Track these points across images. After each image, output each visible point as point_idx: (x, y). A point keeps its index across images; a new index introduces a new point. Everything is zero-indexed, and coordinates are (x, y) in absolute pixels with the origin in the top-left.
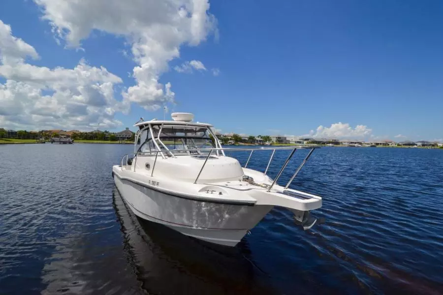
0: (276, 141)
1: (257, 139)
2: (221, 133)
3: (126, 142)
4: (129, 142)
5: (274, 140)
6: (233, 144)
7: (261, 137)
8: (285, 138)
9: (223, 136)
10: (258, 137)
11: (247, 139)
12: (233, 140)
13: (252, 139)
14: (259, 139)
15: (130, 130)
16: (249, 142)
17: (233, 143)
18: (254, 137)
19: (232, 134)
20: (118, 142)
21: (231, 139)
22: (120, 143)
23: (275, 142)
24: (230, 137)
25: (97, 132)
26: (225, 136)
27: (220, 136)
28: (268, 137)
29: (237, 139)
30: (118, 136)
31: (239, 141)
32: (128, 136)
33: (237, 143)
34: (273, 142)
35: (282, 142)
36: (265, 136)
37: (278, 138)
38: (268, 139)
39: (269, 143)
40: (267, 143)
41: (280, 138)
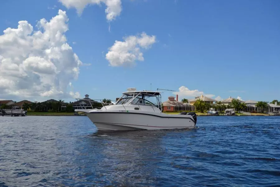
1: (272, 105)
2: (213, 99)
6: (233, 114)
7: (278, 103)
9: (216, 102)
10: (274, 102)
11: (254, 106)
12: (232, 108)
13: (264, 106)
14: (275, 105)
15: (89, 97)
16: (258, 111)
17: (233, 112)
18: (266, 103)
19: (230, 100)
21: (229, 107)
24: (227, 104)
25: (51, 102)
26: (220, 103)
27: (212, 102)
29: (239, 107)
30: (75, 106)
31: (242, 110)
32: (88, 106)
33: (238, 112)
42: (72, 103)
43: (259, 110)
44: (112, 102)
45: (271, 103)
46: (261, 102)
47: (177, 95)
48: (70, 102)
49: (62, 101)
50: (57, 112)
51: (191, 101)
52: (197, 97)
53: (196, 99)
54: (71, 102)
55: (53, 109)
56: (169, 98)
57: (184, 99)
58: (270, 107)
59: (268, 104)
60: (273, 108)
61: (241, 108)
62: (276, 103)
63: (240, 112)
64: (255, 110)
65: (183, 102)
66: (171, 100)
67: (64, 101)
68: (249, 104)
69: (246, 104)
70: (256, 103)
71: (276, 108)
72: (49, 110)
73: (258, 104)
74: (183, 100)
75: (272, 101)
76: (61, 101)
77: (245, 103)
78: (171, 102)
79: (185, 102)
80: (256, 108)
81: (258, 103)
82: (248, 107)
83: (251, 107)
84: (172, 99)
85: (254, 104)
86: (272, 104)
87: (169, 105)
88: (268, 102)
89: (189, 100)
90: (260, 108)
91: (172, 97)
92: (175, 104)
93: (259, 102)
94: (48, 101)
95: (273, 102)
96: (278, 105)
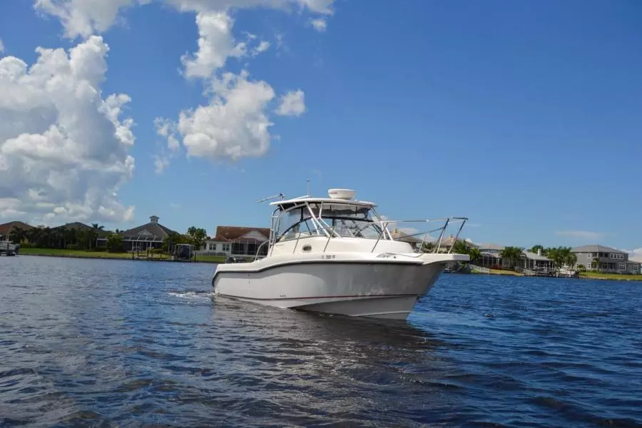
0: (593, 265)
1: (531, 256)
3: (150, 256)
4: (156, 256)
5: (586, 261)
7: (543, 252)
8: (626, 256)
10: (534, 250)
11: (497, 255)
14: (537, 256)
15: (159, 222)
16: (503, 265)
18: (519, 251)
19: (450, 241)
20: (129, 255)
22: (133, 259)
23: (589, 268)
24: (444, 250)
25: (76, 228)
28: (566, 252)
30: (128, 238)
32: (157, 239)
34: (581, 269)
35: (611, 268)
36: (554, 249)
37: (601, 254)
38: (566, 258)
39: (571, 270)
40: (565, 270)
41: (606, 255)
42: (122, 231)
43: (505, 264)
44: (208, 235)
45: (529, 251)
46: (511, 249)
48: (117, 231)
49: (99, 226)
50: (88, 249)
54: (120, 230)
55: (77, 245)
58: (528, 260)
59: (524, 252)
60: (532, 261)
62: (539, 251)
64: (498, 263)
67: (103, 227)
69: (482, 250)
71: (538, 262)
72: (70, 246)
73: (504, 251)
75: (531, 248)
76: (96, 226)
77: (479, 248)
80: (501, 260)
81: (504, 249)
83: (491, 258)
85: (497, 251)
86: (532, 253)
88: (524, 249)
90: (508, 260)
94: (67, 225)
95: (533, 249)
96: (542, 255)
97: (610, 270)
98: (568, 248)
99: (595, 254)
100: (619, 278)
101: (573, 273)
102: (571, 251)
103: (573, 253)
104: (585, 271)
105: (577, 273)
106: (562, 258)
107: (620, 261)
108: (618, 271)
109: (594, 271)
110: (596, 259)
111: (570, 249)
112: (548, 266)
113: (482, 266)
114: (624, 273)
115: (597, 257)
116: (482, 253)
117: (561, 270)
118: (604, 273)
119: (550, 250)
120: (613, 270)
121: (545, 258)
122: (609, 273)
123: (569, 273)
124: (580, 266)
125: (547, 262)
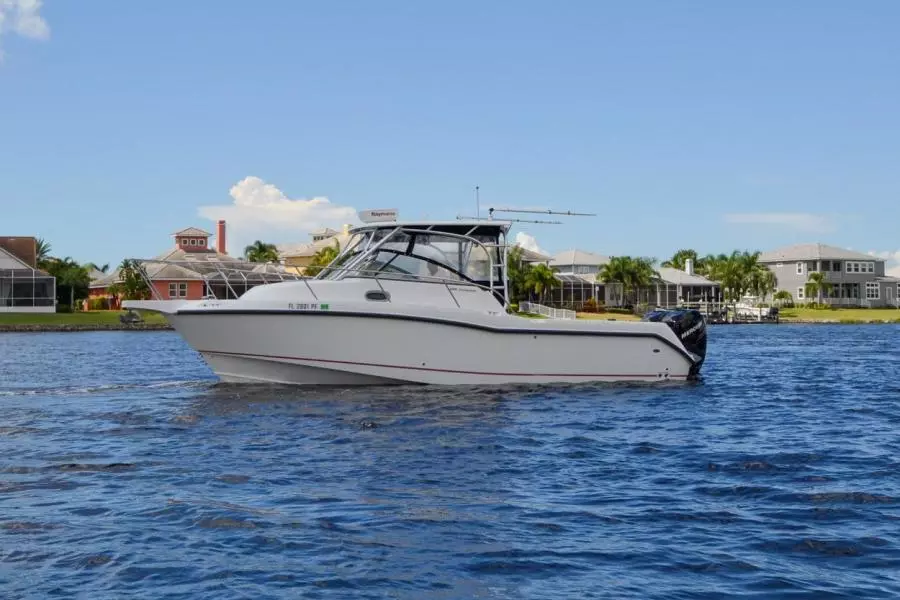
0: (810, 290)
1: (671, 276)
5: (794, 282)
7: (699, 265)
8: (880, 265)
10: (677, 262)
11: (592, 279)
13: (634, 276)
14: (685, 277)
16: (608, 302)
18: (643, 265)
23: (800, 299)
28: (750, 263)
29: (524, 281)
31: (536, 299)
33: (520, 310)
34: (783, 301)
35: (849, 296)
36: (723, 257)
37: (825, 264)
38: (749, 278)
39: (761, 306)
40: (748, 306)
41: (838, 265)
43: (612, 298)
45: (666, 264)
46: (625, 261)
47: (222, 224)
51: (292, 253)
52: (322, 232)
53: (320, 245)
56: (179, 238)
57: (258, 243)
58: (663, 286)
59: (656, 267)
60: (673, 287)
61: (533, 286)
62: (688, 264)
63: (526, 308)
64: (595, 298)
65: (252, 260)
66: (188, 250)
68: (568, 267)
69: (557, 268)
70: (601, 267)
71: (686, 288)
73: (608, 267)
74: (249, 249)
75: (669, 258)
77: (551, 263)
78: (192, 259)
79: (263, 261)
80: (602, 288)
81: (608, 263)
82: (566, 285)
83: (577, 285)
84: (192, 243)
85: (592, 267)
86: (672, 269)
87: (181, 274)
88: (654, 261)
89: (285, 250)
90: (620, 289)
91: (191, 233)
92: (208, 269)
93: (613, 259)
95: (675, 259)
96: (696, 273)
97: (847, 301)
98: (751, 254)
99: (812, 264)
100: (867, 316)
101: (765, 311)
102: (761, 259)
103: (765, 265)
104: (791, 306)
105: (774, 311)
106: (740, 277)
107: (868, 278)
108: (864, 302)
109: (811, 306)
110: (816, 277)
111: (757, 255)
112: (710, 299)
113: (558, 306)
114: (877, 307)
115: (818, 272)
116: (557, 274)
117: (738, 305)
118: (834, 307)
119: (711, 261)
120: (854, 299)
121: (701, 281)
122: (846, 307)
123: (756, 312)
124: (782, 295)
125: (708, 288)
